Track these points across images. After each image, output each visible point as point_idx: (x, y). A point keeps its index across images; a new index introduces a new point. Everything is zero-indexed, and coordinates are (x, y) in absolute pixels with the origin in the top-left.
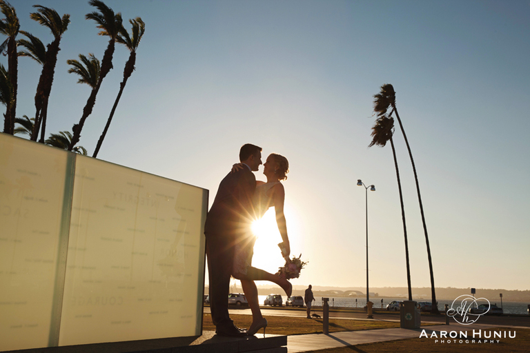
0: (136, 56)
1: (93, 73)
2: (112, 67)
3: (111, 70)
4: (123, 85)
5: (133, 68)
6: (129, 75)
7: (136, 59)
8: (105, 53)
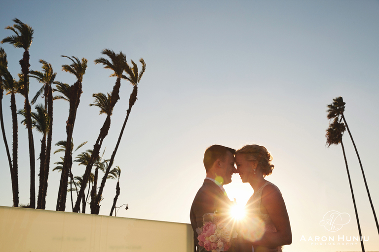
0: (138, 89)
1: (107, 103)
2: (119, 98)
3: (118, 100)
4: (129, 111)
5: (136, 98)
6: (133, 104)
7: (138, 92)
8: (114, 88)
